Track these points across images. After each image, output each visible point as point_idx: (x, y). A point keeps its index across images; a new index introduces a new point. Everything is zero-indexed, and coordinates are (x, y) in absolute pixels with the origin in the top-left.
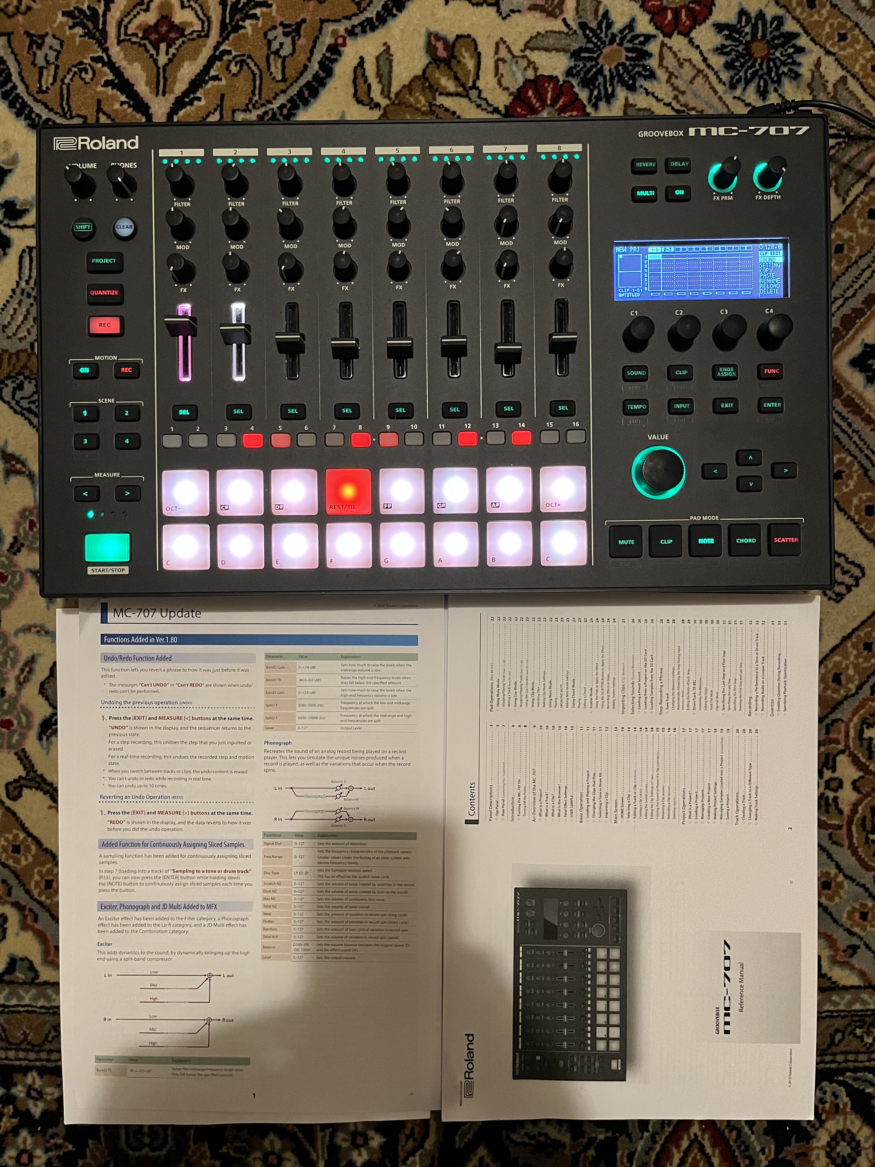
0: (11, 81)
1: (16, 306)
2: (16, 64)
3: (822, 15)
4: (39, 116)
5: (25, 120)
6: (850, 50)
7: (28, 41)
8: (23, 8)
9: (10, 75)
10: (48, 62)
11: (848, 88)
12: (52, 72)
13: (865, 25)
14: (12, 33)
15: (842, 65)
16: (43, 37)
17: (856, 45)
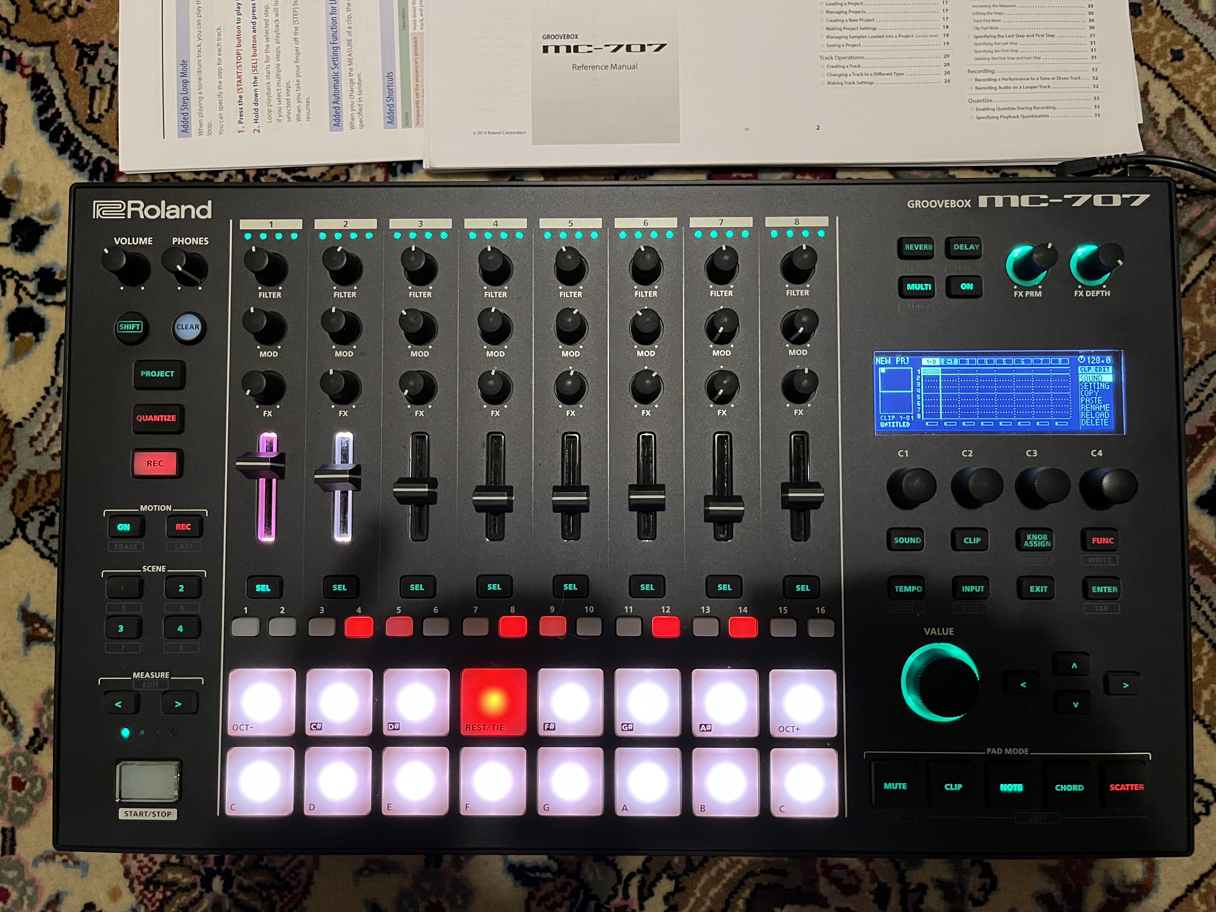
0: (53, 105)
1: (50, 411)
2: (60, 84)
3: (1150, 24)
4: (88, 153)
5: (70, 158)
6: (1187, 73)
7: (77, 53)
8: (73, 9)
9: (52, 98)
10: (102, 81)
11: (1186, 125)
12: (108, 95)
13: (1207, 39)
14: (57, 42)
15: (1177, 93)
16: (96, 47)
17: (1195, 66)
